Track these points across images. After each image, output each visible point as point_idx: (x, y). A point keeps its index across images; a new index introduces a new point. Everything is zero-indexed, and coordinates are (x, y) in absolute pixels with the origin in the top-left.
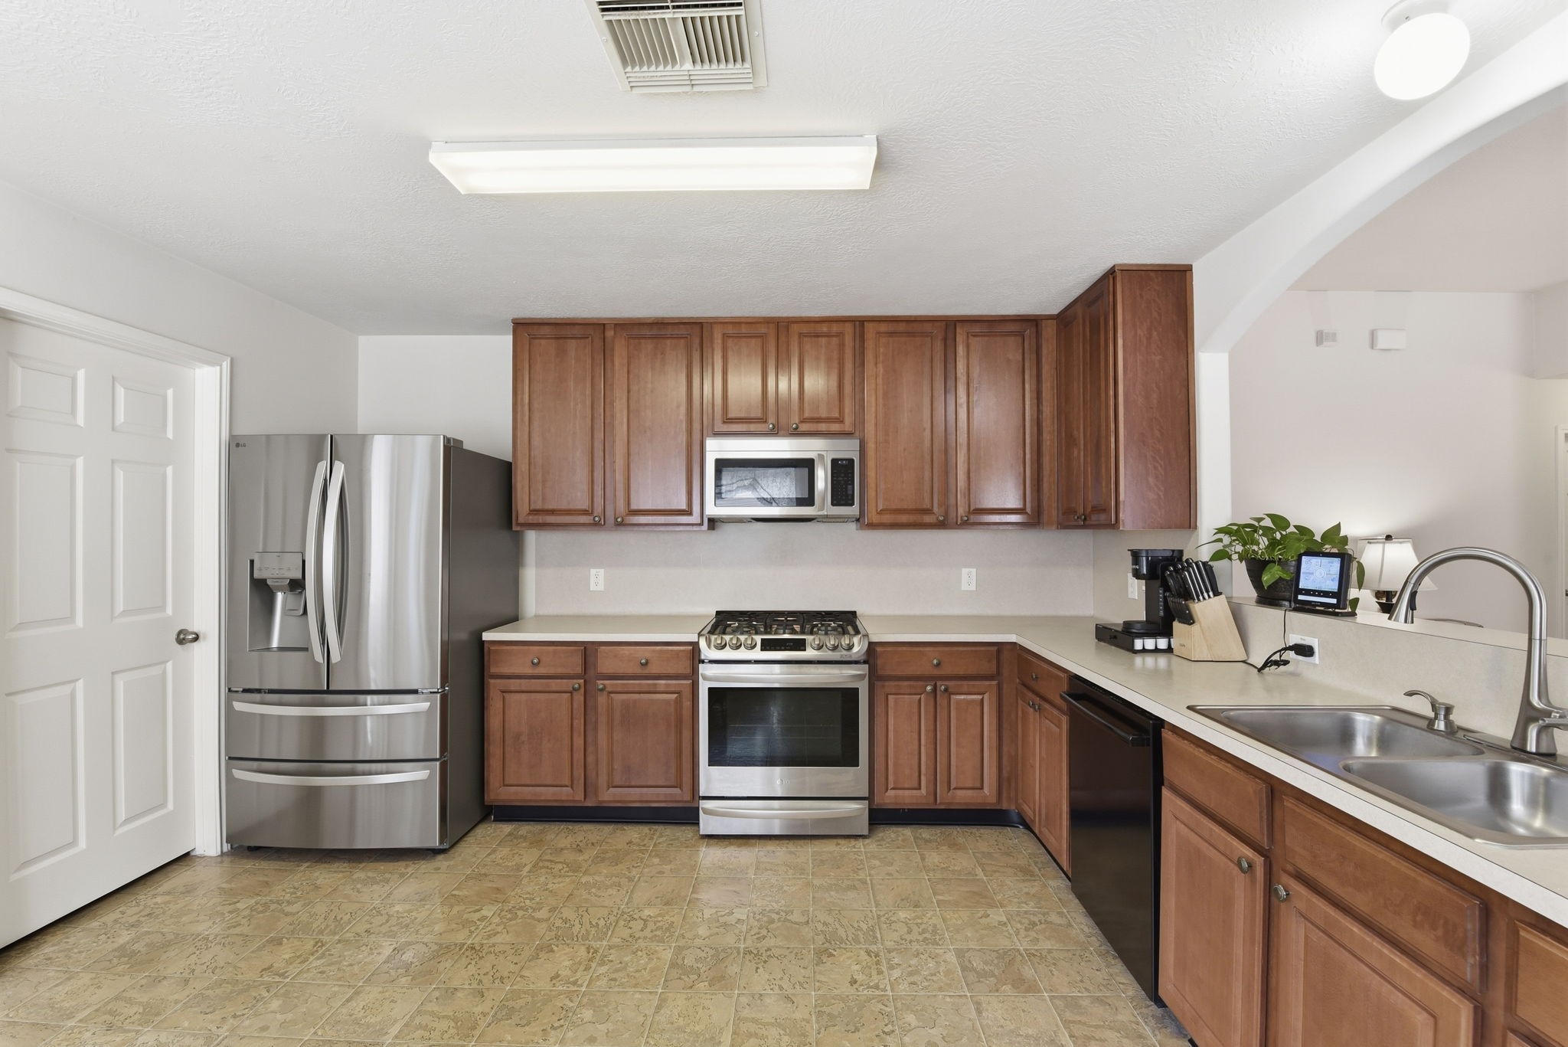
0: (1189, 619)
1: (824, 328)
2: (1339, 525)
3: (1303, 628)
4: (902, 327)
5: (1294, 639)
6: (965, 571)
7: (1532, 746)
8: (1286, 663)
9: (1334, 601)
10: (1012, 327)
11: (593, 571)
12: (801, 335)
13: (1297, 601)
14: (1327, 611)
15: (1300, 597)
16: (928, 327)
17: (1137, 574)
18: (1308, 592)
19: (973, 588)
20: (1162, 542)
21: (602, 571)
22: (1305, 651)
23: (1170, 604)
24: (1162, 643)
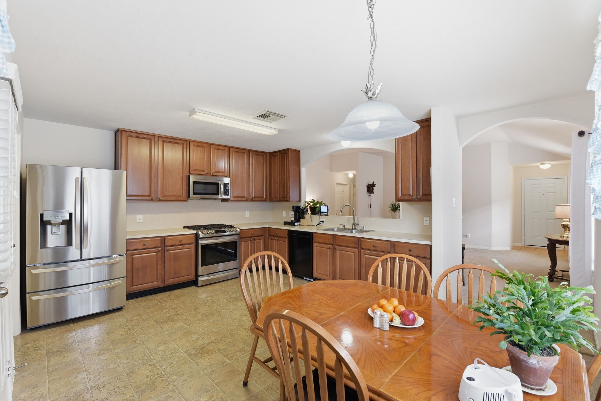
0: (304, 218)
1: (220, 148)
2: (322, 201)
3: (323, 218)
4: (239, 150)
5: (321, 220)
6: (246, 212)
7: (354, 228)
8: (320, 224)
9: (326, 213)
10: (261, 154)
11: (138, 216)
12: (215, 148)
13: (321, 214)
14: (325, 215)
15: (321, 213)
16: (244, 151)
17: (293, 211)
18: (322, 212)
19: (248, 216)
20: (296, 204)
21: (142, 216)
22: (323, 222)
23: (300, 215)
24: (298, 223)
